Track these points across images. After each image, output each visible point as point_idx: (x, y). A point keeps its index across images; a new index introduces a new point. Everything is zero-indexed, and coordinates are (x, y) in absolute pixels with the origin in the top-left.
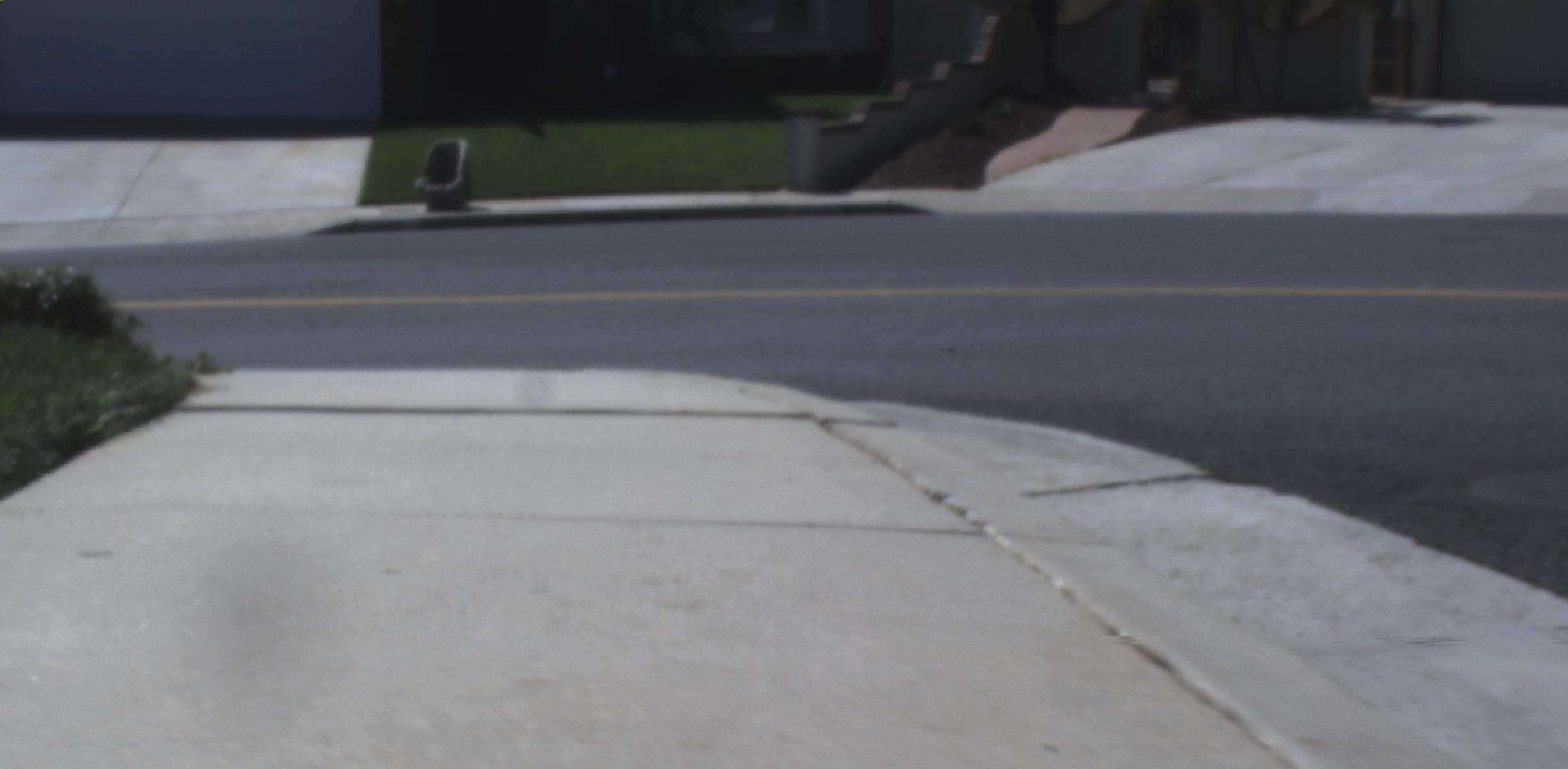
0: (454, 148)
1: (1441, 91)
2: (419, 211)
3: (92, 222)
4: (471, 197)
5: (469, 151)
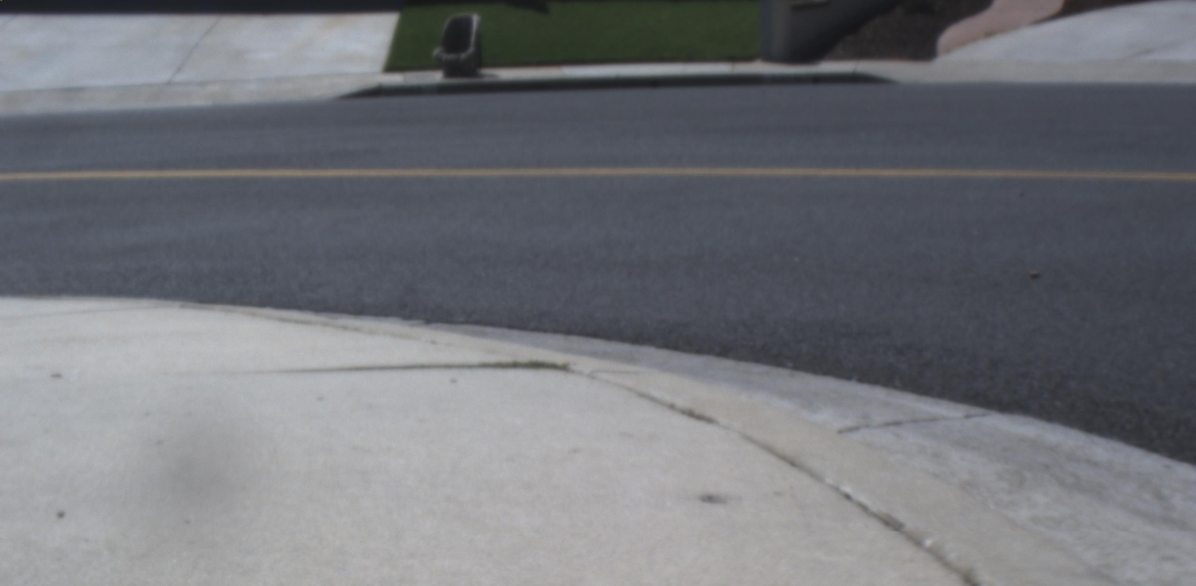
0: (468, 22)
2: (436, 77)
3: (150, 85)
4: (481, 64)
5: (480, 24)
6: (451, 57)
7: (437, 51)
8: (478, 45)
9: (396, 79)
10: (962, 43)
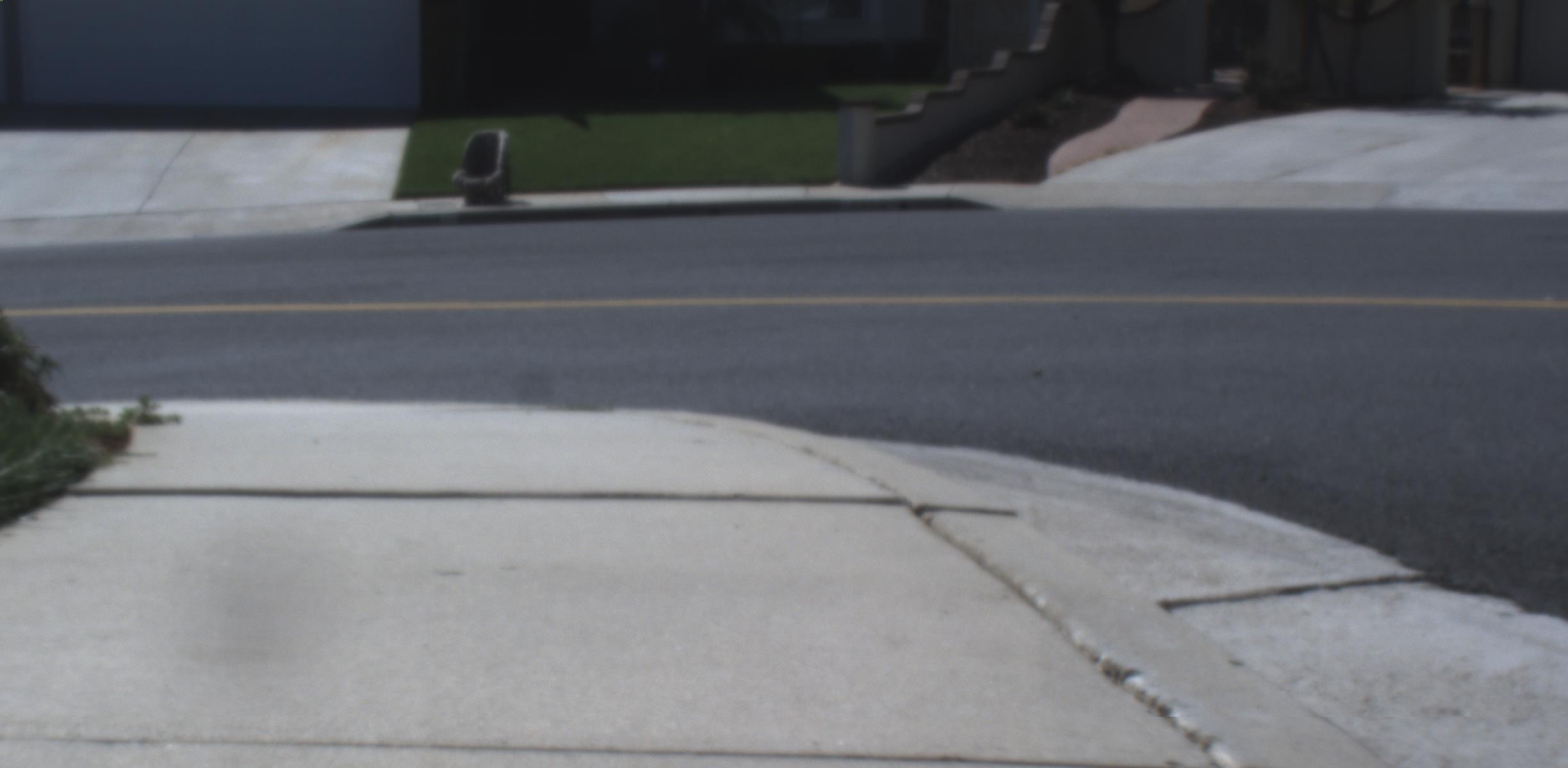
0: (494, 139)
1: (1520, 81)
2: (457, 205)
3: (116, 215)
4: (511, 190)
5: (508, 142)
6: (474, 180)
7: (457, 174)
8: (506, 168)
9: (409, 207)
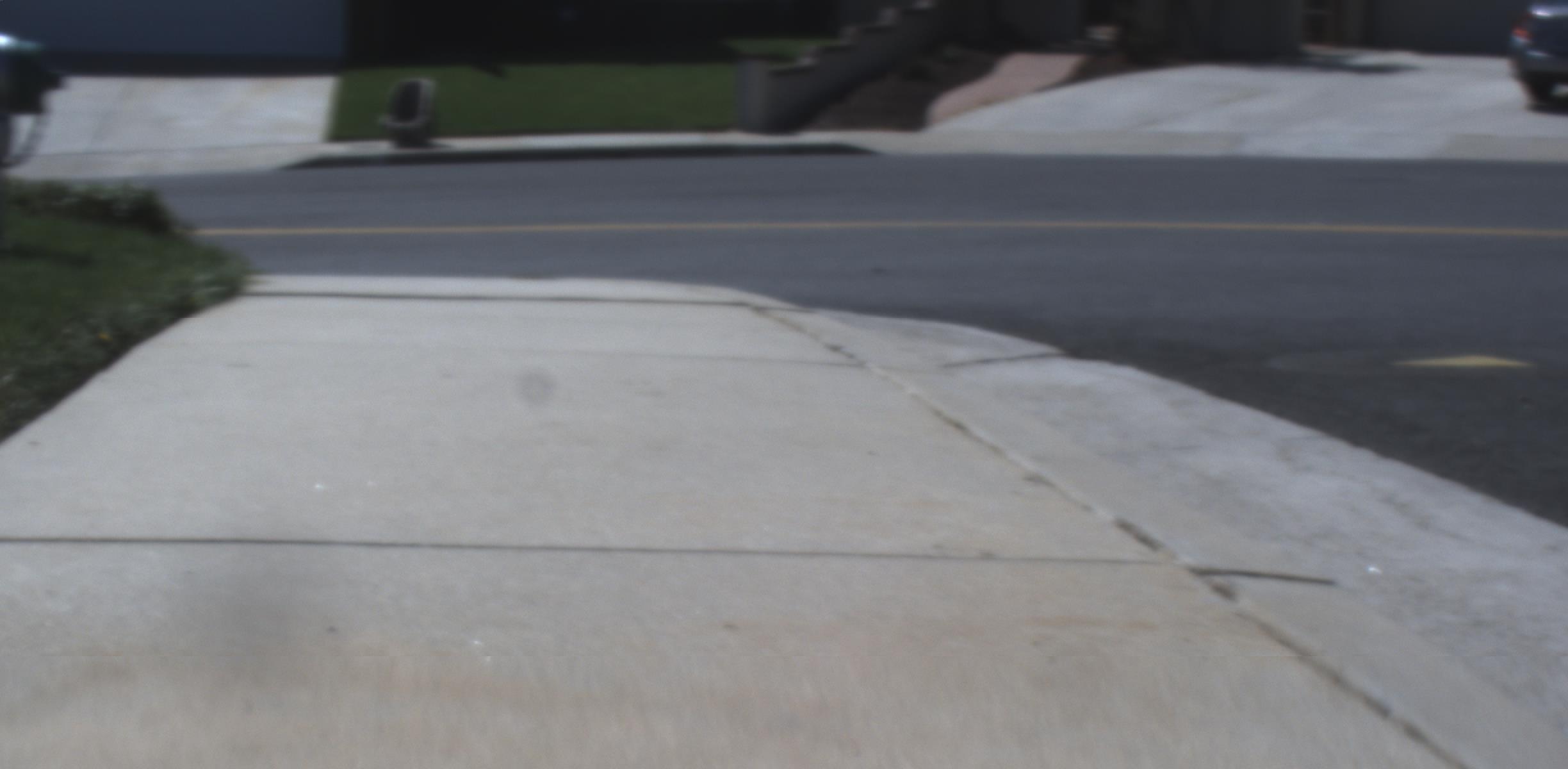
0: (418, 88)
2: (383, 147)
3: (68, 155)
4: (433, 134)
5: (435, 90)
6: (400, 125)
7: (386, 120)
8: (430, 114)
9: (340, 149)
10: (956, 112)
